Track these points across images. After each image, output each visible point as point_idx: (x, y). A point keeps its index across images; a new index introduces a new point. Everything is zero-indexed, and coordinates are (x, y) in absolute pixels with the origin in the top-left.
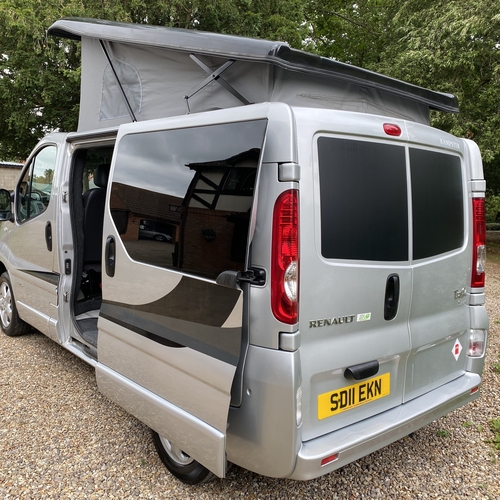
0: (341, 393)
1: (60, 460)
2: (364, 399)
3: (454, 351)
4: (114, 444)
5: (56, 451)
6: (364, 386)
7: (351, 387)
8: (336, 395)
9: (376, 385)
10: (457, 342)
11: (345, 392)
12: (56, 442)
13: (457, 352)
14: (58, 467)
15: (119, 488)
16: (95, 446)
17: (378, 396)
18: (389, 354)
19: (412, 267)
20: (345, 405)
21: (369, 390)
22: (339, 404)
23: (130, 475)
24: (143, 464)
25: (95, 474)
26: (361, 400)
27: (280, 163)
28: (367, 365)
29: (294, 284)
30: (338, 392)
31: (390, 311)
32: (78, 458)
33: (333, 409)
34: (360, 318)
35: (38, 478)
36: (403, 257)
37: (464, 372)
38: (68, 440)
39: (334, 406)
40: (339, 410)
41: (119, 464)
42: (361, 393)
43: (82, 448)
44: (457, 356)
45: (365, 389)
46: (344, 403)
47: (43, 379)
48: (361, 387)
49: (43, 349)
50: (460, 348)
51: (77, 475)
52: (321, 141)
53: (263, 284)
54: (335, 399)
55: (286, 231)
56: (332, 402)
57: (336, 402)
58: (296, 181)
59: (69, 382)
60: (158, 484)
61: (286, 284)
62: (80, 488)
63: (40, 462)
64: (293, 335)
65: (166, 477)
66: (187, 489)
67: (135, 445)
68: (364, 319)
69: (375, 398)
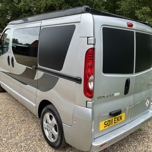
0: (108, 121)
1: (11, 138)
2: (116, 122)
3: (146, 104)
4: (30, 132)
5: (10, 135)
6: (116, 118)
7: (112, 119)
8: (106, 122)
9: (120, 117)
10: (148, 100)
11: (109, 121)
12: (10, 131)
13: (147, 104)
14: (10, 141)
15: (30, 150)
16: (23, 133)
17: (121, 121)
18: (125, 107)
19: (135, 76)
20: (109, 125)
21: (118, 119)
22: (107, 125)
23: (34, 144)
24: (39, 140)
25: (23, 144)
26: (115, 123)
27: (88, 37)
28: (117, 111)
29: (92, 83)
30: (107, 121)
31: (126, 92)
32: (17, 138)
33: (105, 127)
34: (116, 94)
35: (3, 145)
36: (132, 72)
37: (149, 110)
38: (14, 131)
39: (105, 125)
40: (107, 127)
41: (31, 140)
42: (115, 120)
43: (19, 134)
44: (147, 105)
45: (116, 119)
46: (109, 124)
47: (8, 108)
48: (115, 118)
49: (9, 97)
50: (149, 102)
51: (16, 144)
52: (104, 28)
53: (81, 83)
54: (106, 123)
55: (90, 64)
56: (105, 124)
57: (106, 124)
58: (94, 44)
59: (16, 109)
60: (44, 148)
61: (89, 83)
62: (17, 150)
63: (4, 139)
64: (91, 102)
65: (47, 145)
66: (53, 150)
67: (37, 133)
68: (117, 95)
69: (119, 122)
